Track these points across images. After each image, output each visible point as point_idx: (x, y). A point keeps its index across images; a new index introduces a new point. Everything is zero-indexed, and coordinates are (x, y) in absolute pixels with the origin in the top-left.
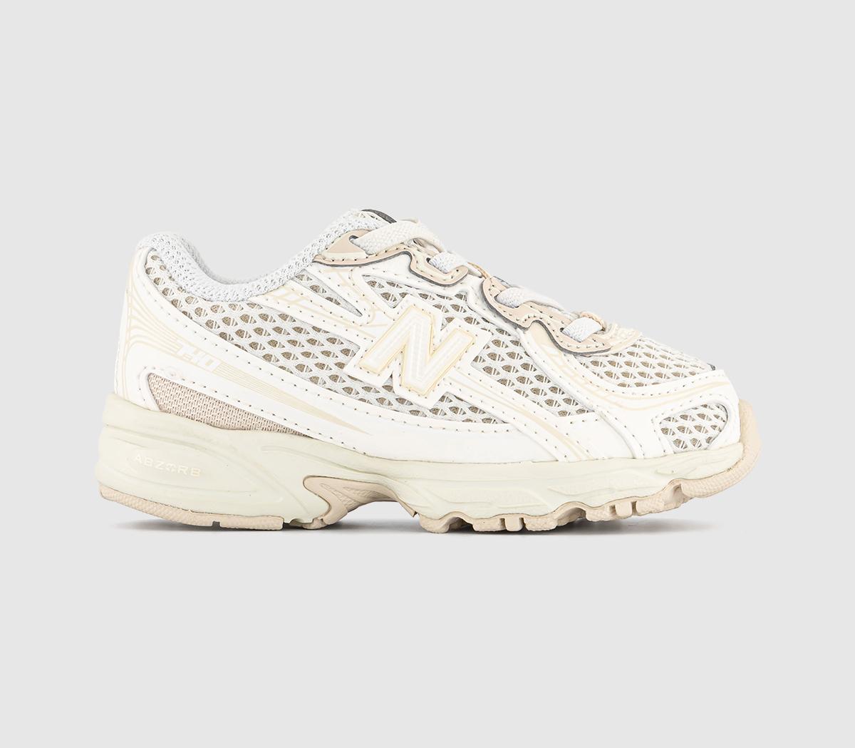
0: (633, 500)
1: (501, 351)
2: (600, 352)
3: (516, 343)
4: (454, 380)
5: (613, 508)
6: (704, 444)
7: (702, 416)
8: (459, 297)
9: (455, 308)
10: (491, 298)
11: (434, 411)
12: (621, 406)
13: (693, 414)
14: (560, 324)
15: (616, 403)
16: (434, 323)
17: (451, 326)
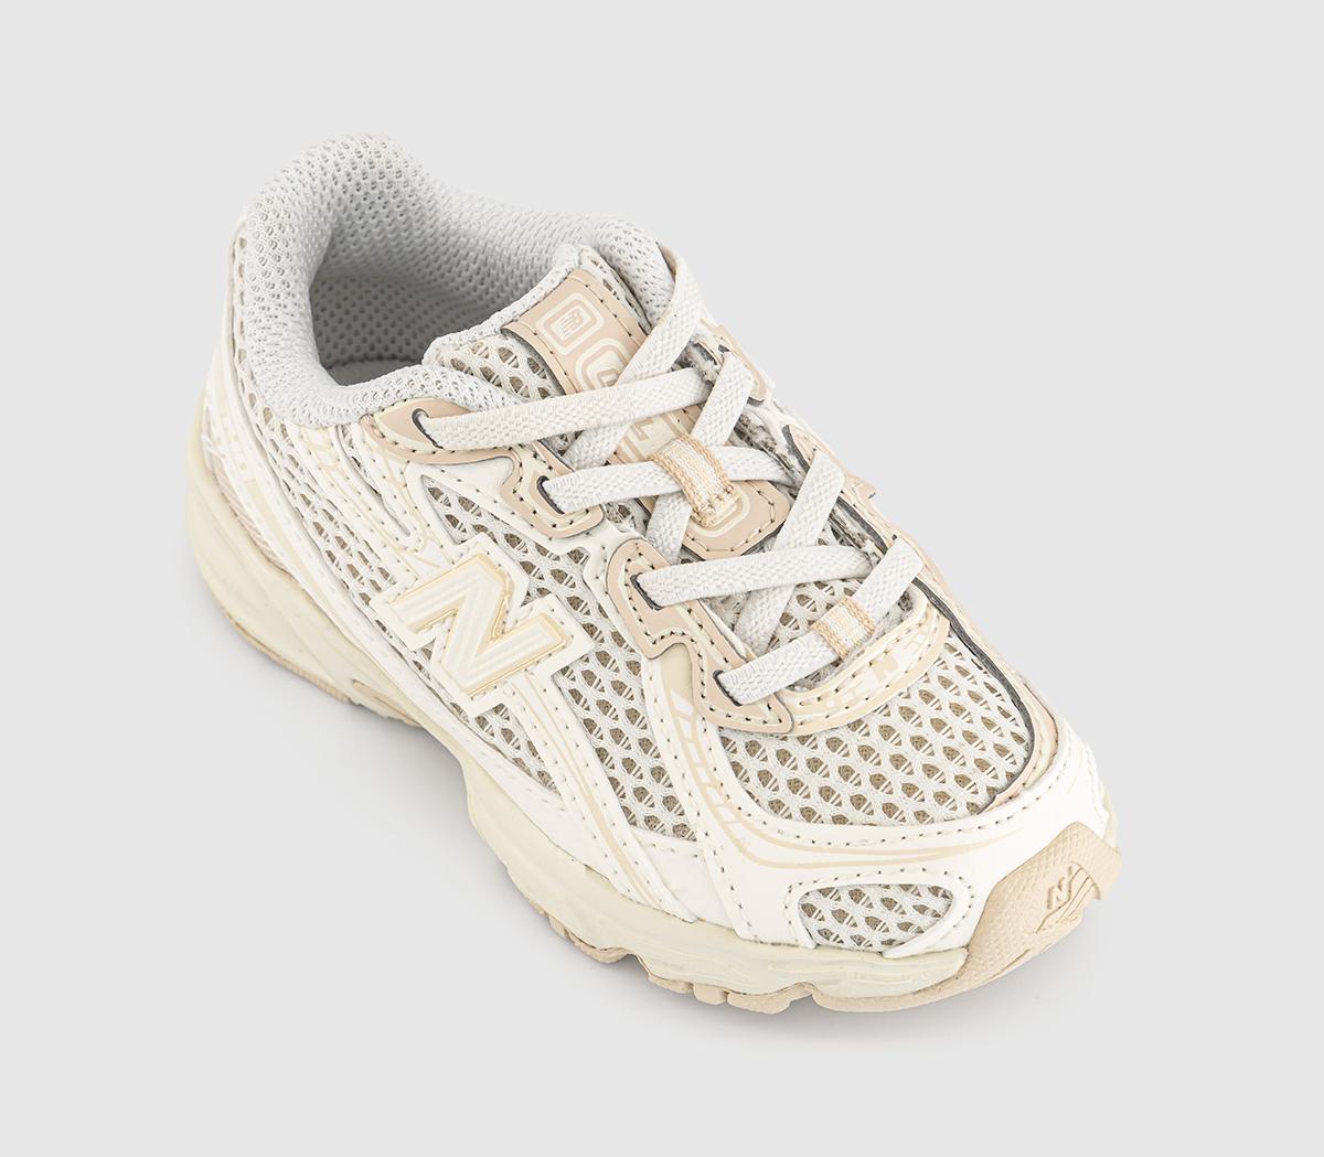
1: (605, 674)
3: (633, 668)
5: (690, 987)
6: (878, 947)
7: (889, 903)
8: (576, 556)
9: (559, 575)
10: (623, 578)
11: (481, 721)
12: (742, 850)
13: (875, 896)
14: (722, 665)
15: (737, 842)
16: (509, 593)
17: (539, 604)
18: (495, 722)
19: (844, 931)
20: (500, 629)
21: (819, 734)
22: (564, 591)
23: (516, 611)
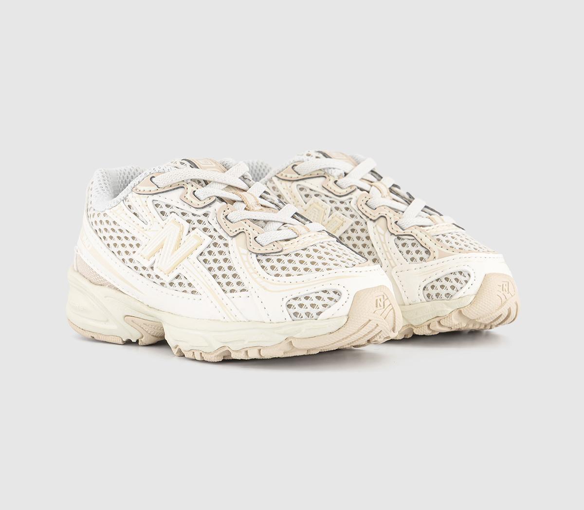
0: (259, 348)
1: (215, 250)
2: (273, 253)
3: (226, 245)
4: (185, 266)
5: (247, 352)
6: (315, 316)
7: (319, 298)
8: (205, 215)
9: (200, 222)
10: (222, 217)
11: (171, 284)
12: (265, 289)
13: (313, 296)
14: (256, 234)
15: (263, 287)
16: (182, 231)
17: (193, 233)
18: (176, 282)
19: (302, 311)
20: (179, 245)
21: (292, 253)
22: (202, 226)
23: (184, 237)
